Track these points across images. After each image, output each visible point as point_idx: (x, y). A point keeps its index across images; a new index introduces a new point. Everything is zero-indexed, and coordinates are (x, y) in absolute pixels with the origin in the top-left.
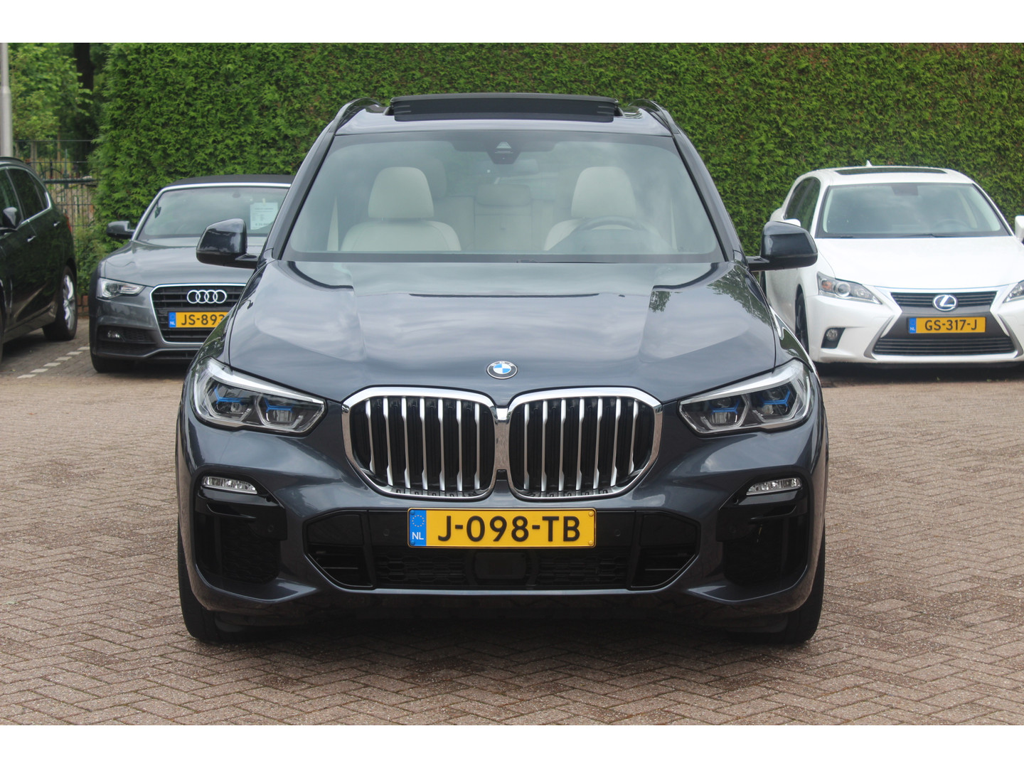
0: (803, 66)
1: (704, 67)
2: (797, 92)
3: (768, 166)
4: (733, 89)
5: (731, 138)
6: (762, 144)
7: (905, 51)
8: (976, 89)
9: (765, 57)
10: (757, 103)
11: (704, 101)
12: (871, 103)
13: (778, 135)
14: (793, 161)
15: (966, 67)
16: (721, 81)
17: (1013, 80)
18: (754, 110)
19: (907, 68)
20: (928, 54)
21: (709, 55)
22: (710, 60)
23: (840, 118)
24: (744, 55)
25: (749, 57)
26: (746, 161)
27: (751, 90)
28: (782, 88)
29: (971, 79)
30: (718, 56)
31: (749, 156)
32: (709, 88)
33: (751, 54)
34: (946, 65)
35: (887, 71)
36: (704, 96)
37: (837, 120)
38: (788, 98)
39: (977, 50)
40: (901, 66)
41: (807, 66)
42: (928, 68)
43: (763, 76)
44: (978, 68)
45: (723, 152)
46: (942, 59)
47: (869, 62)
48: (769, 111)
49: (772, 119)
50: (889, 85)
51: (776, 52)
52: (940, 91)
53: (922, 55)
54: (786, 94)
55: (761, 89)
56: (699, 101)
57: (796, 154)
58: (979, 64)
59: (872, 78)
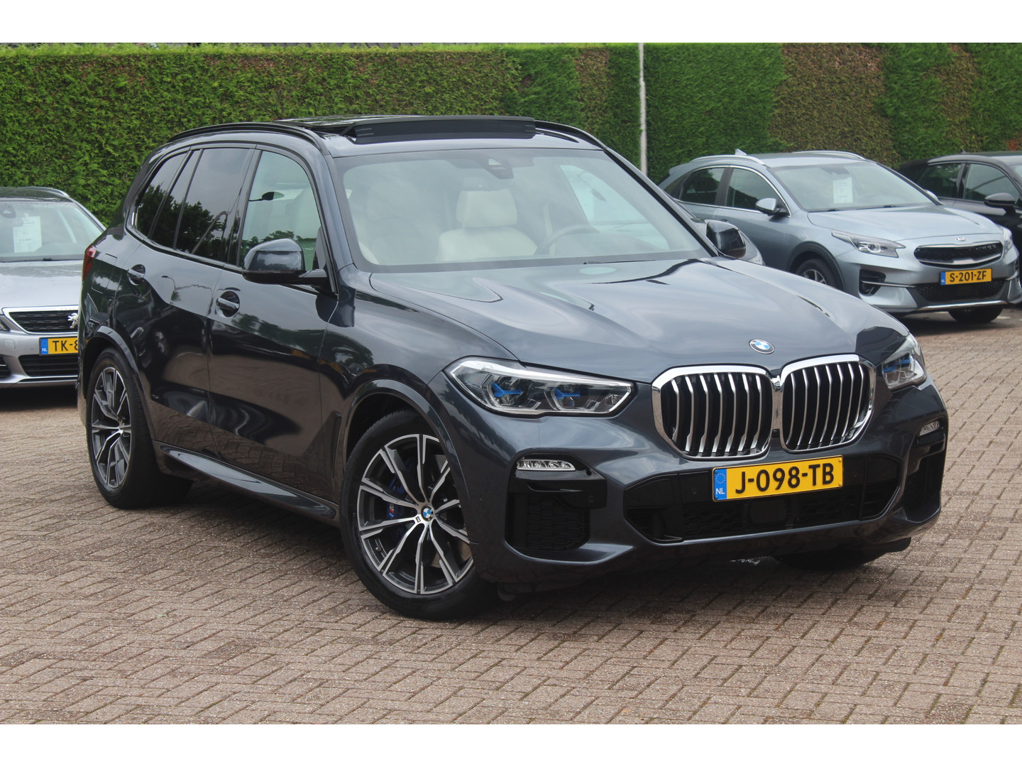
0: (122, 84)
1: (21, 86)
2: (116, 111)
3: (93, 187)
4: (52, 108)
5: (54, 159)
6: (86, 164)
7: (217, 69)
8: (285, 106)
9: (82, 75)
10: (77, 122)
11: (24, 121)
12: (189, 121)
13: (100, 154)
14: (117, 181)
15: (275, 85)
16: (40, 100)
17: (318, 97)
18: (75, 130)
19: (220, 86)
20: (239, 72)
21: (25, 73)
22: (27, 78)
23: (159, 137)
24: (61, 74)
25: (67, 76)
26: (70, 182)
27: (71, 109)
28: (101, 107)
29: (280, 97)
30: (35, 74)
31: (73, 176)
32: (28, 107)
33: (68, 72)
34: (257, 82)
35: (201, 89)
36: (24, 116)
37: (157, 139)
38: (109, 117)
39: (284, 68)
40: (216, 84)
41: (126, 85)
42: (240, 86)
43: (82, 95)
44: (285, 86)
45: (47, 173)
46: (252, 77)
47: (184, 81)
48: (90, 131)
49: (93, 138)
50: (204, 103)
51: (93, 71)
52: (253, 108)
53: (233, 73)
54: (106, 113)
55: (80, 108)
56: (18, 121)
57: (120, 174)
58: (287, 82)
59: (188, 96)
